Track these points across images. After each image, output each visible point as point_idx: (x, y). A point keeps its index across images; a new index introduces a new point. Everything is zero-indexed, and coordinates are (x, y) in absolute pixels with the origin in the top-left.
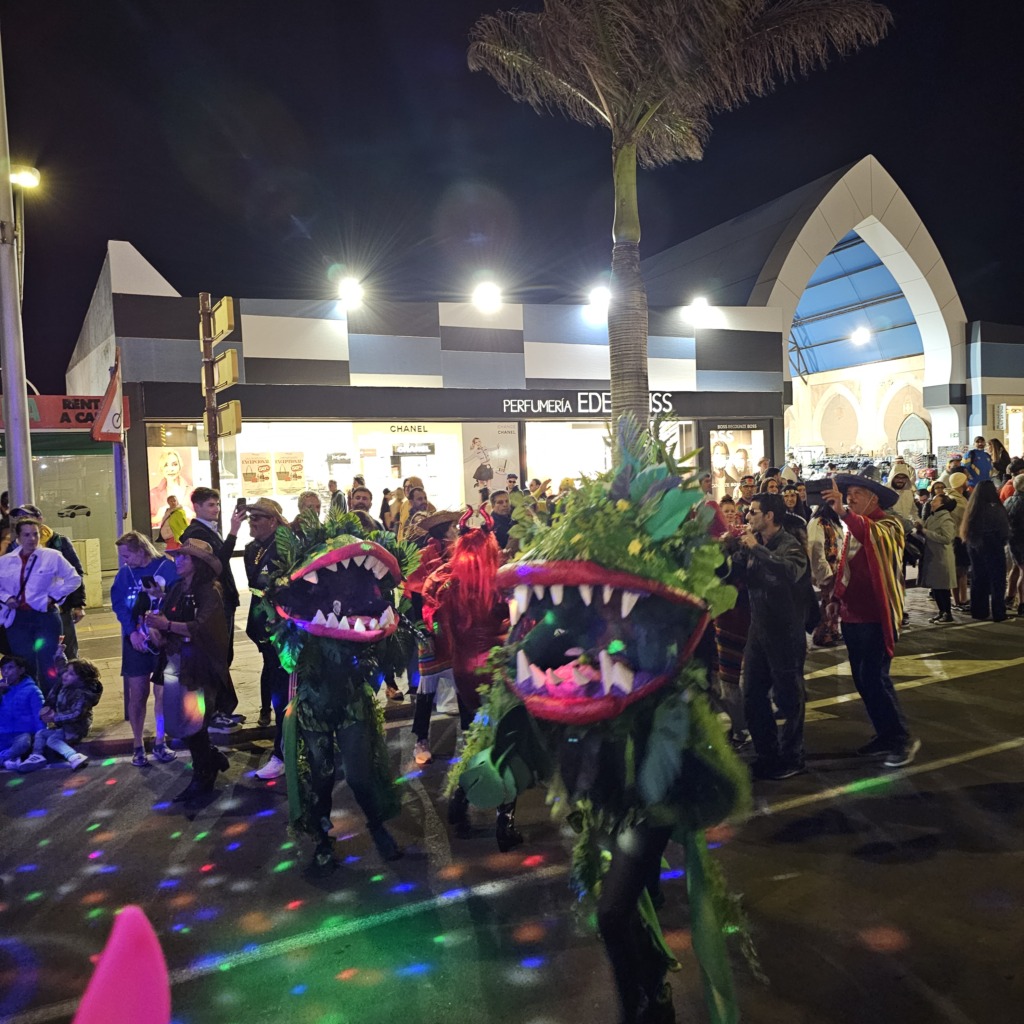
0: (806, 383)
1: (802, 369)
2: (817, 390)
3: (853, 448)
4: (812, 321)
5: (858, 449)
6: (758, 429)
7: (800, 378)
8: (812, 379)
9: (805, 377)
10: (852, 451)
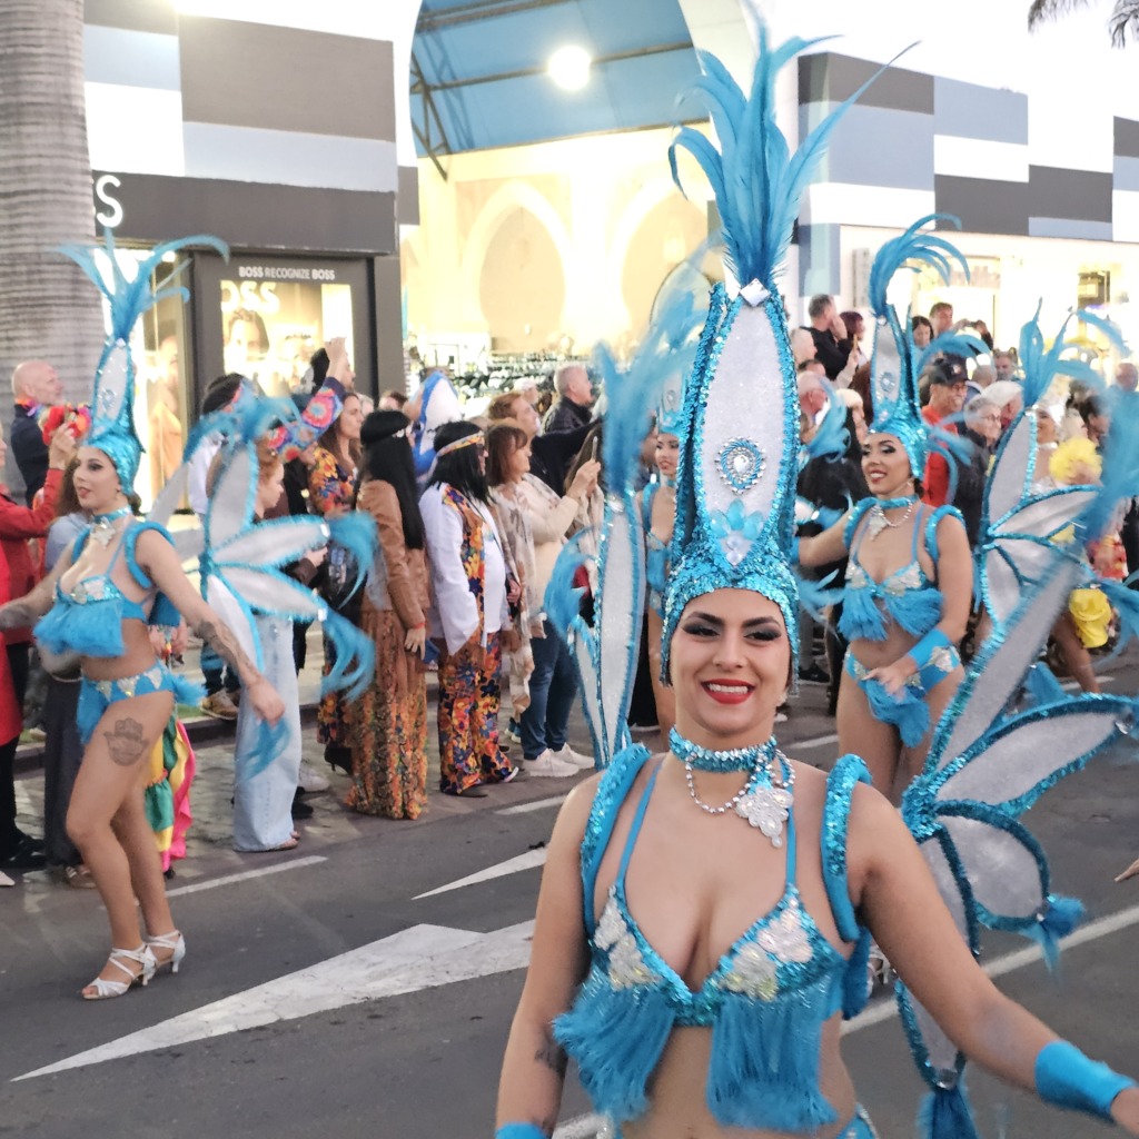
0: (444, 175)
1: (436, 140)
2: (471, 194)
3: (552, 338)
4: (457, 22)
5: (564, 344)
6: (339, 280)
7: (429, 161)
8: (458, 164)
9: (443, 160)
10: (552, 347)
